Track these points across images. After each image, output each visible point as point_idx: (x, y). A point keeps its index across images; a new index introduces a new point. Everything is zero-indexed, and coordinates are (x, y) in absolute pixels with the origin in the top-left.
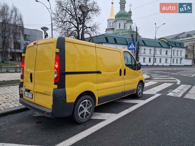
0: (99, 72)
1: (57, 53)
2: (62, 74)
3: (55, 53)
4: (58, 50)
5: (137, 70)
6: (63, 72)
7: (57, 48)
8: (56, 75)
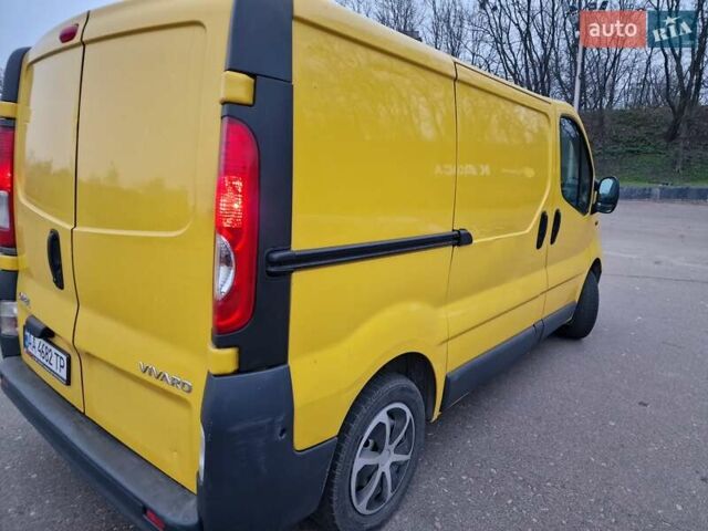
0: (460, 239)
1: (231, 109)
2: (273, 269)
3: (218, 110)
4: (240, 87)
5: (593, 212)
6: (276, 256)
7: (233, 67)
8: (225, 280)
